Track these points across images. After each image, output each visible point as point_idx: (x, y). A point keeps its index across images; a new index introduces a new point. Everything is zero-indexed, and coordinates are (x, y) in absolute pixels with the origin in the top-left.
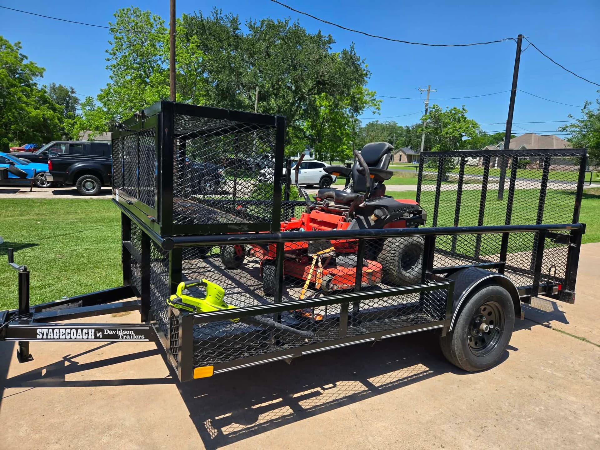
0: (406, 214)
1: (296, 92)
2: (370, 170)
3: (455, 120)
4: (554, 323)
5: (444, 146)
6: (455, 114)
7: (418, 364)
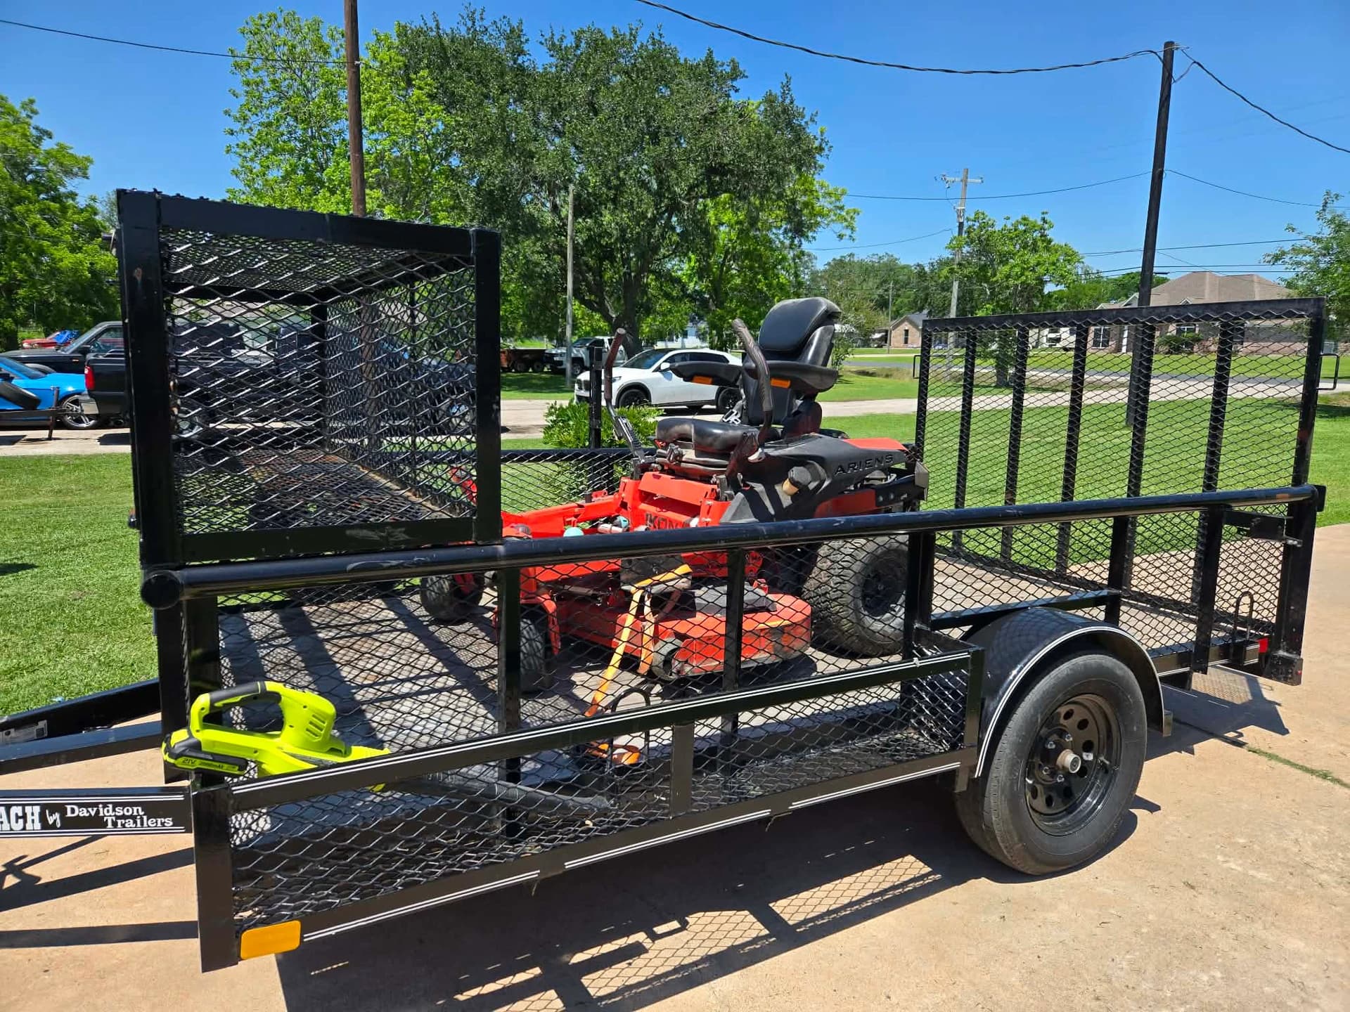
0: (877, 474)
1: (659, 195)
2: (771, 368)
3: (1025, 246)
4: (1252, 734)
5: (1002, 307)
6: (1025, 231)
7: (903, 856)
